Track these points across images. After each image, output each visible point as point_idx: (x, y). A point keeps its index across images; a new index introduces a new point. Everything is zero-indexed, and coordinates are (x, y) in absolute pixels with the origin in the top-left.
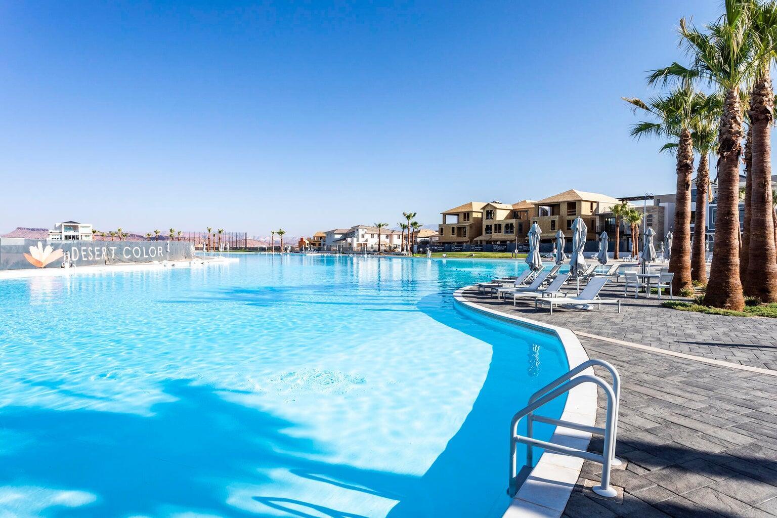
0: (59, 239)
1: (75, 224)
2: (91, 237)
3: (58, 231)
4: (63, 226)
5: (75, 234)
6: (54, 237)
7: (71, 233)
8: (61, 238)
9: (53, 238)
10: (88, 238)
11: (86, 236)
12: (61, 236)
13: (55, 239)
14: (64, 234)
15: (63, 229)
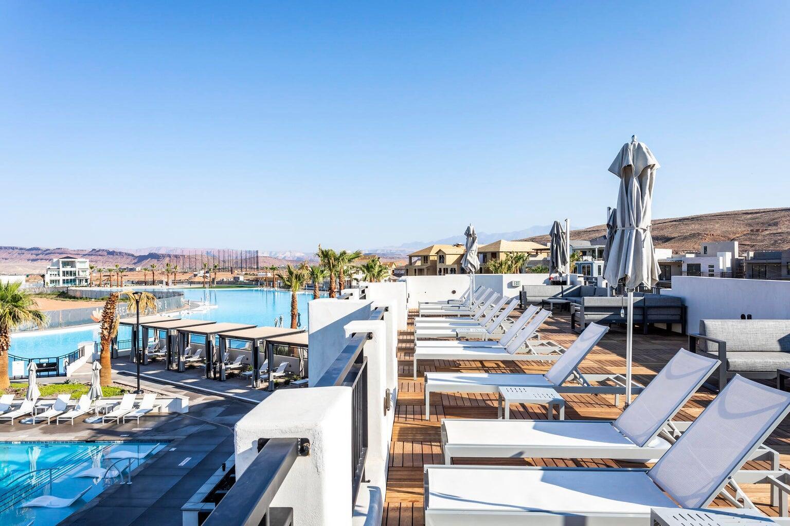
0: (57, 275)
1: (73, 260)
2: (88, 273)
3: (56, 267)
4: (61, 262)
5: (73, 269)
6: (53, 273)
7: (68, 269)
8: (59, 275)
9: (51, 275)
10: (85, 273)
11: (83, 271)
12: (59, 272)
13: (53, 275)
14: (62, 269)
15: (61, 265)
